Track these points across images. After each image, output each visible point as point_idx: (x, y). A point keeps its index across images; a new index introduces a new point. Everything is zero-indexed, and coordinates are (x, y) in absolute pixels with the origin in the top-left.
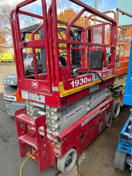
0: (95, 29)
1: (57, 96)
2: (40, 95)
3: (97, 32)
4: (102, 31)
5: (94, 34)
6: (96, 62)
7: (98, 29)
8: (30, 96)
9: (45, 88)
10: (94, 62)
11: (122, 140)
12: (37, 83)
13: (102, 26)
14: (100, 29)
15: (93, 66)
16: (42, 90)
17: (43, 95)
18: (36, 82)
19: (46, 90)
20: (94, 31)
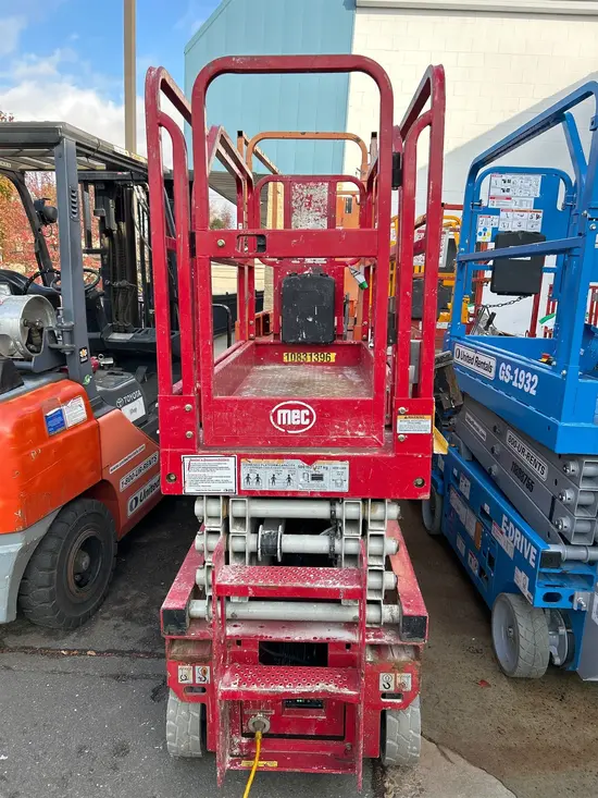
0: (300, 191)
1: (419, 453)
2: (318, 463)
3: (310, 203)
4: (326, 202)
5: (296, 211)
6: (310, 320)
7: (312, 192)
8: (253, 476)
9: (356, 428)
10: (304, 317)
11: (544, 570)
12: (303, 412)
13: (327, 184)
14: (322, 192)
15: (297, 333)
16: (333, 438)
17: (342, 459)
18: (301, 408)
19: (360, 434)
20: (294, 198)
